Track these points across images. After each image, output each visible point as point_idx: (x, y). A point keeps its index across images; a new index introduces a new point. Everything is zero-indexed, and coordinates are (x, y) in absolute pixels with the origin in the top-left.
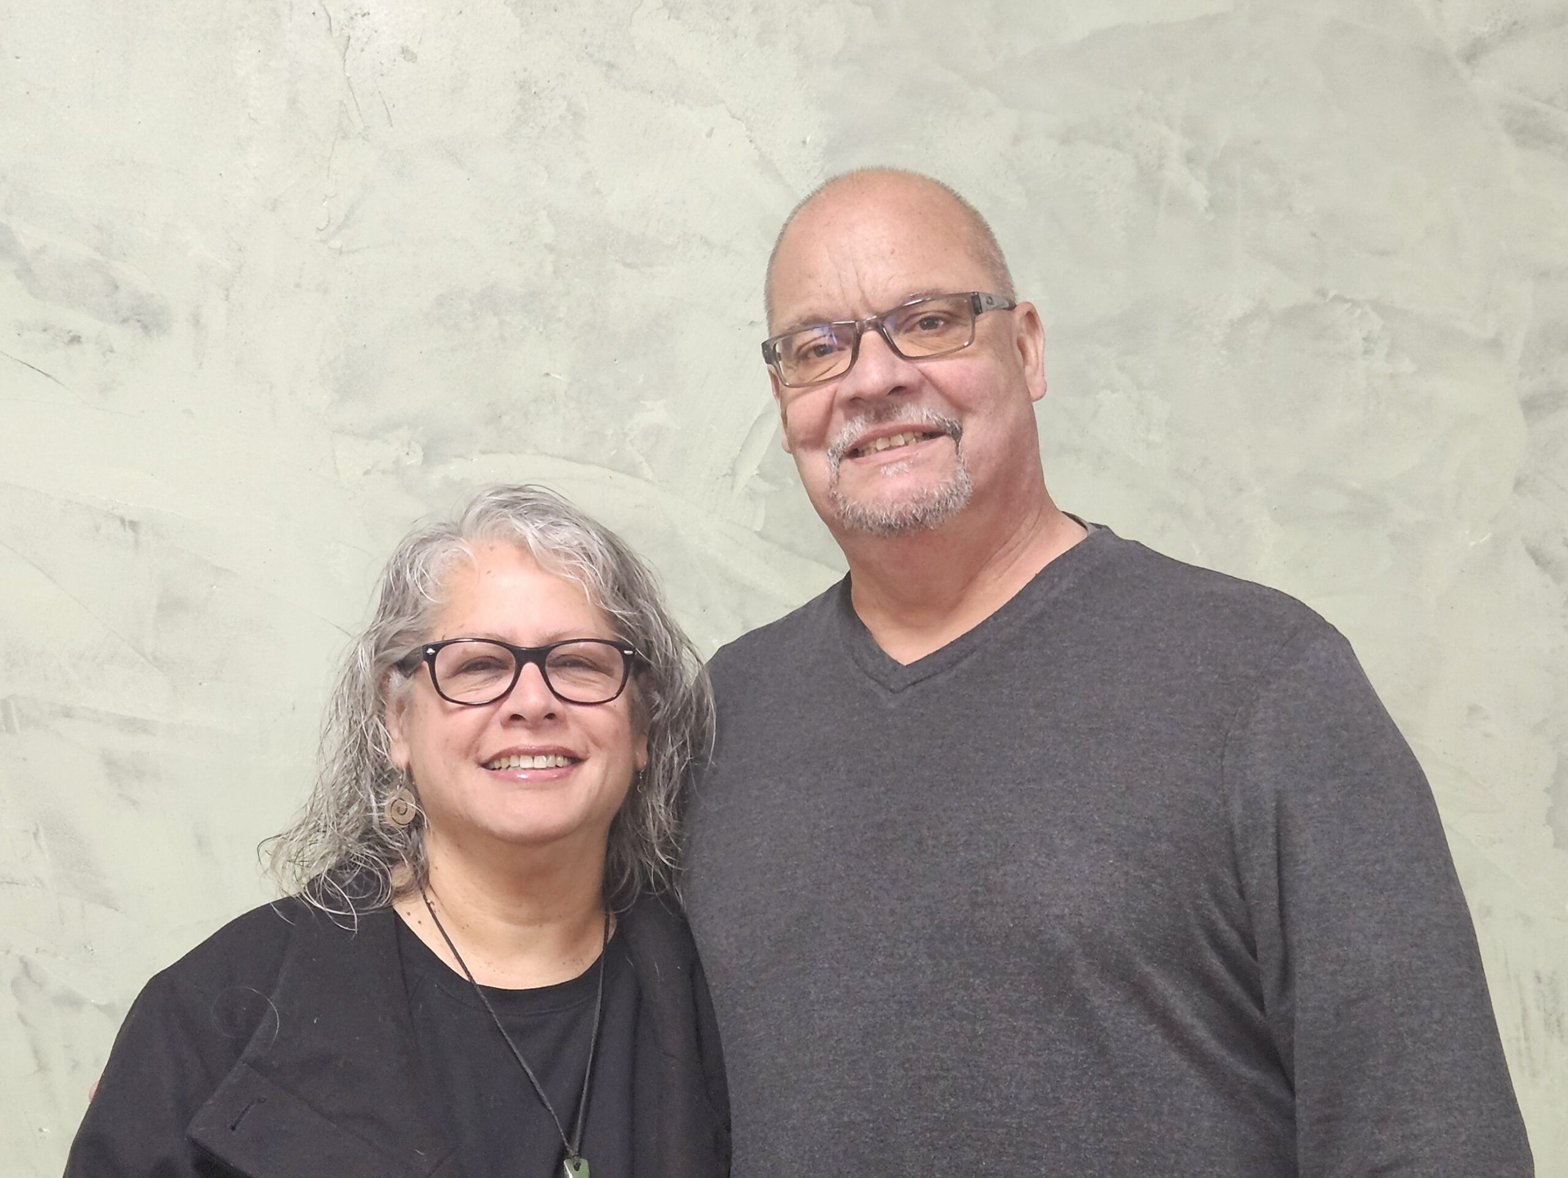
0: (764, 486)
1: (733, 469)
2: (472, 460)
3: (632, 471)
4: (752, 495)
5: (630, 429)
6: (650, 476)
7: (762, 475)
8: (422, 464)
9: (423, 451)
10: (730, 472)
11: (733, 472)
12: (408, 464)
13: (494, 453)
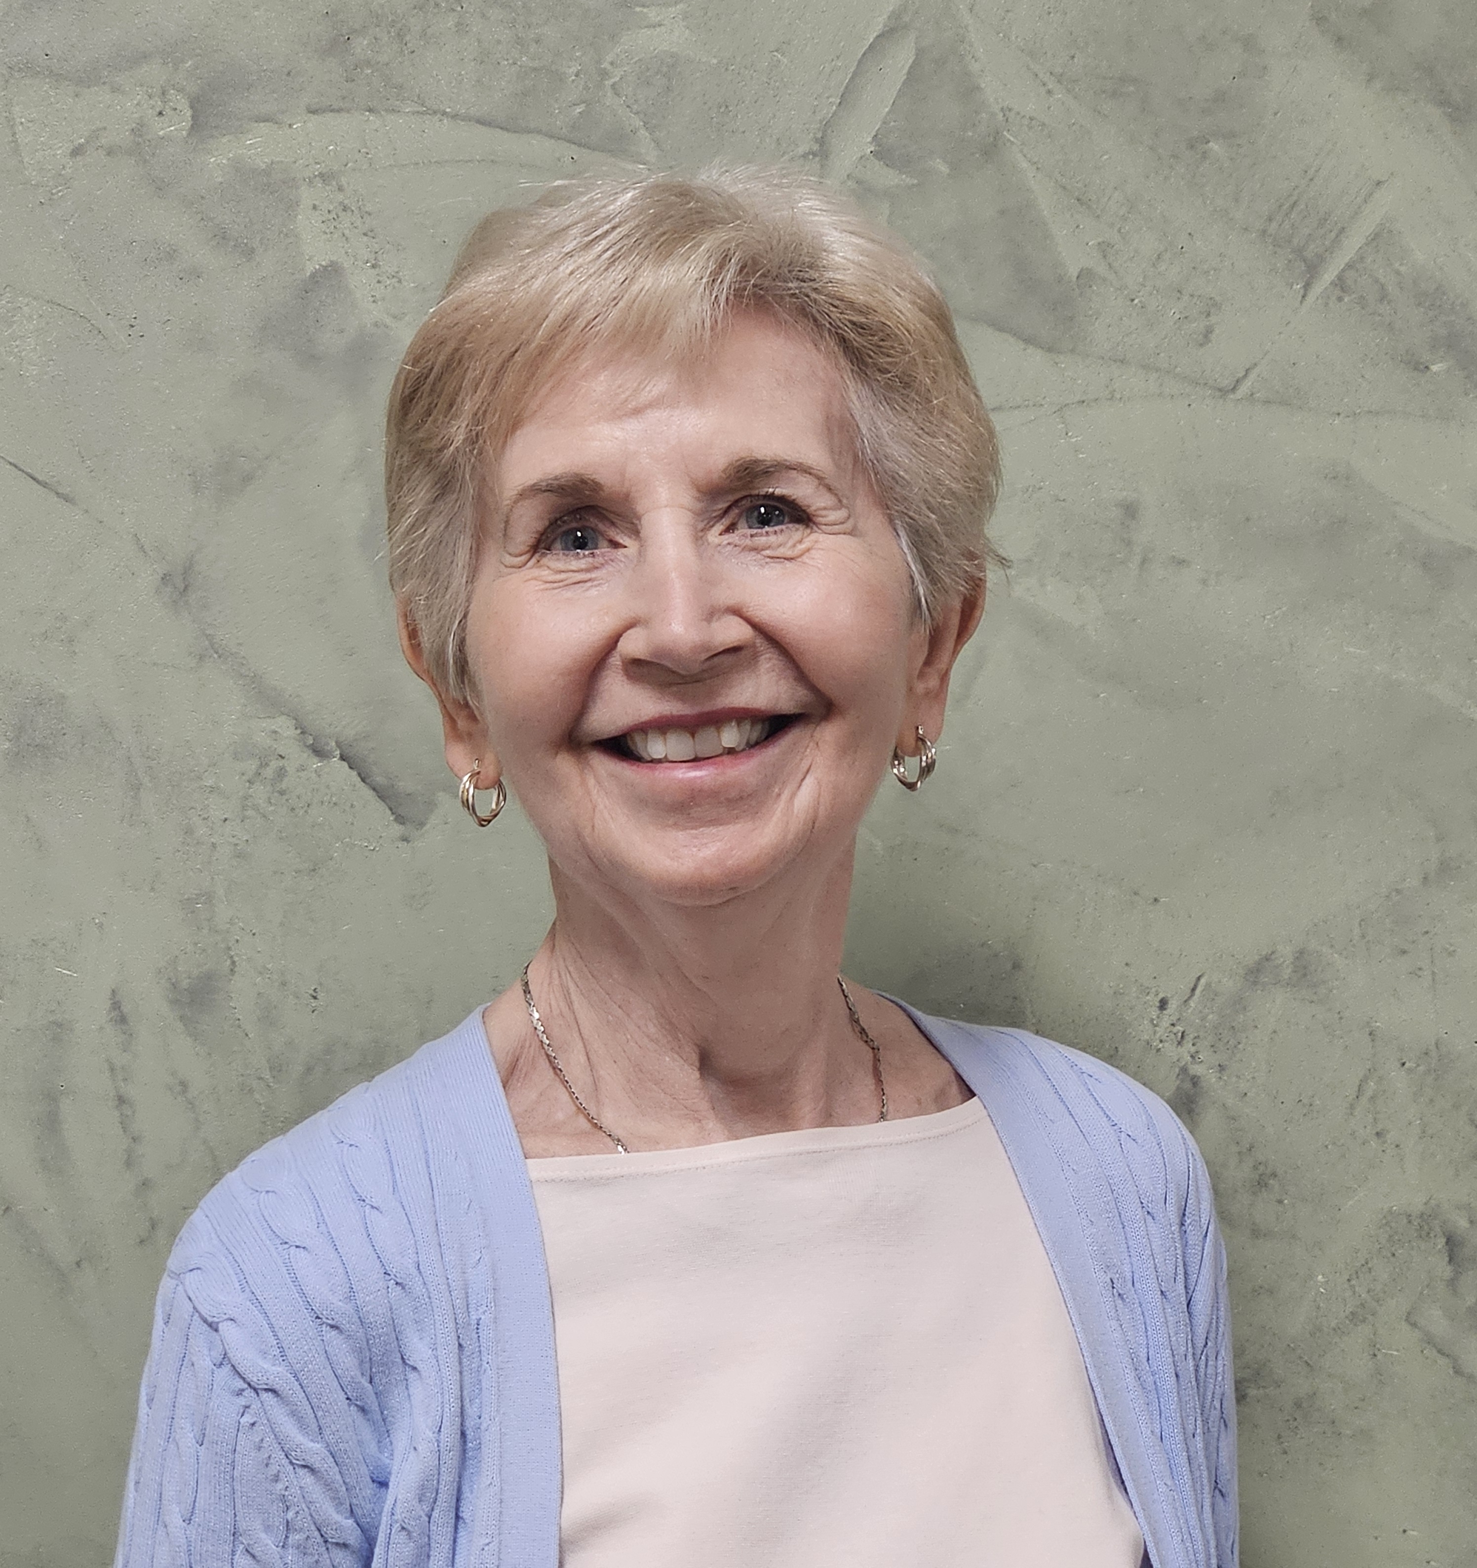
1: (821, 142)
2: (290, 126)
3: (618, 146)
4: (861, 192)
5: (612, 63)
6: (652, 157)
7: (883, 151)
8: (189, 135)
9: (192, 107)
10: (816, 147)
11: (822, 148)
12: (161, 133)
13: (339, 111)
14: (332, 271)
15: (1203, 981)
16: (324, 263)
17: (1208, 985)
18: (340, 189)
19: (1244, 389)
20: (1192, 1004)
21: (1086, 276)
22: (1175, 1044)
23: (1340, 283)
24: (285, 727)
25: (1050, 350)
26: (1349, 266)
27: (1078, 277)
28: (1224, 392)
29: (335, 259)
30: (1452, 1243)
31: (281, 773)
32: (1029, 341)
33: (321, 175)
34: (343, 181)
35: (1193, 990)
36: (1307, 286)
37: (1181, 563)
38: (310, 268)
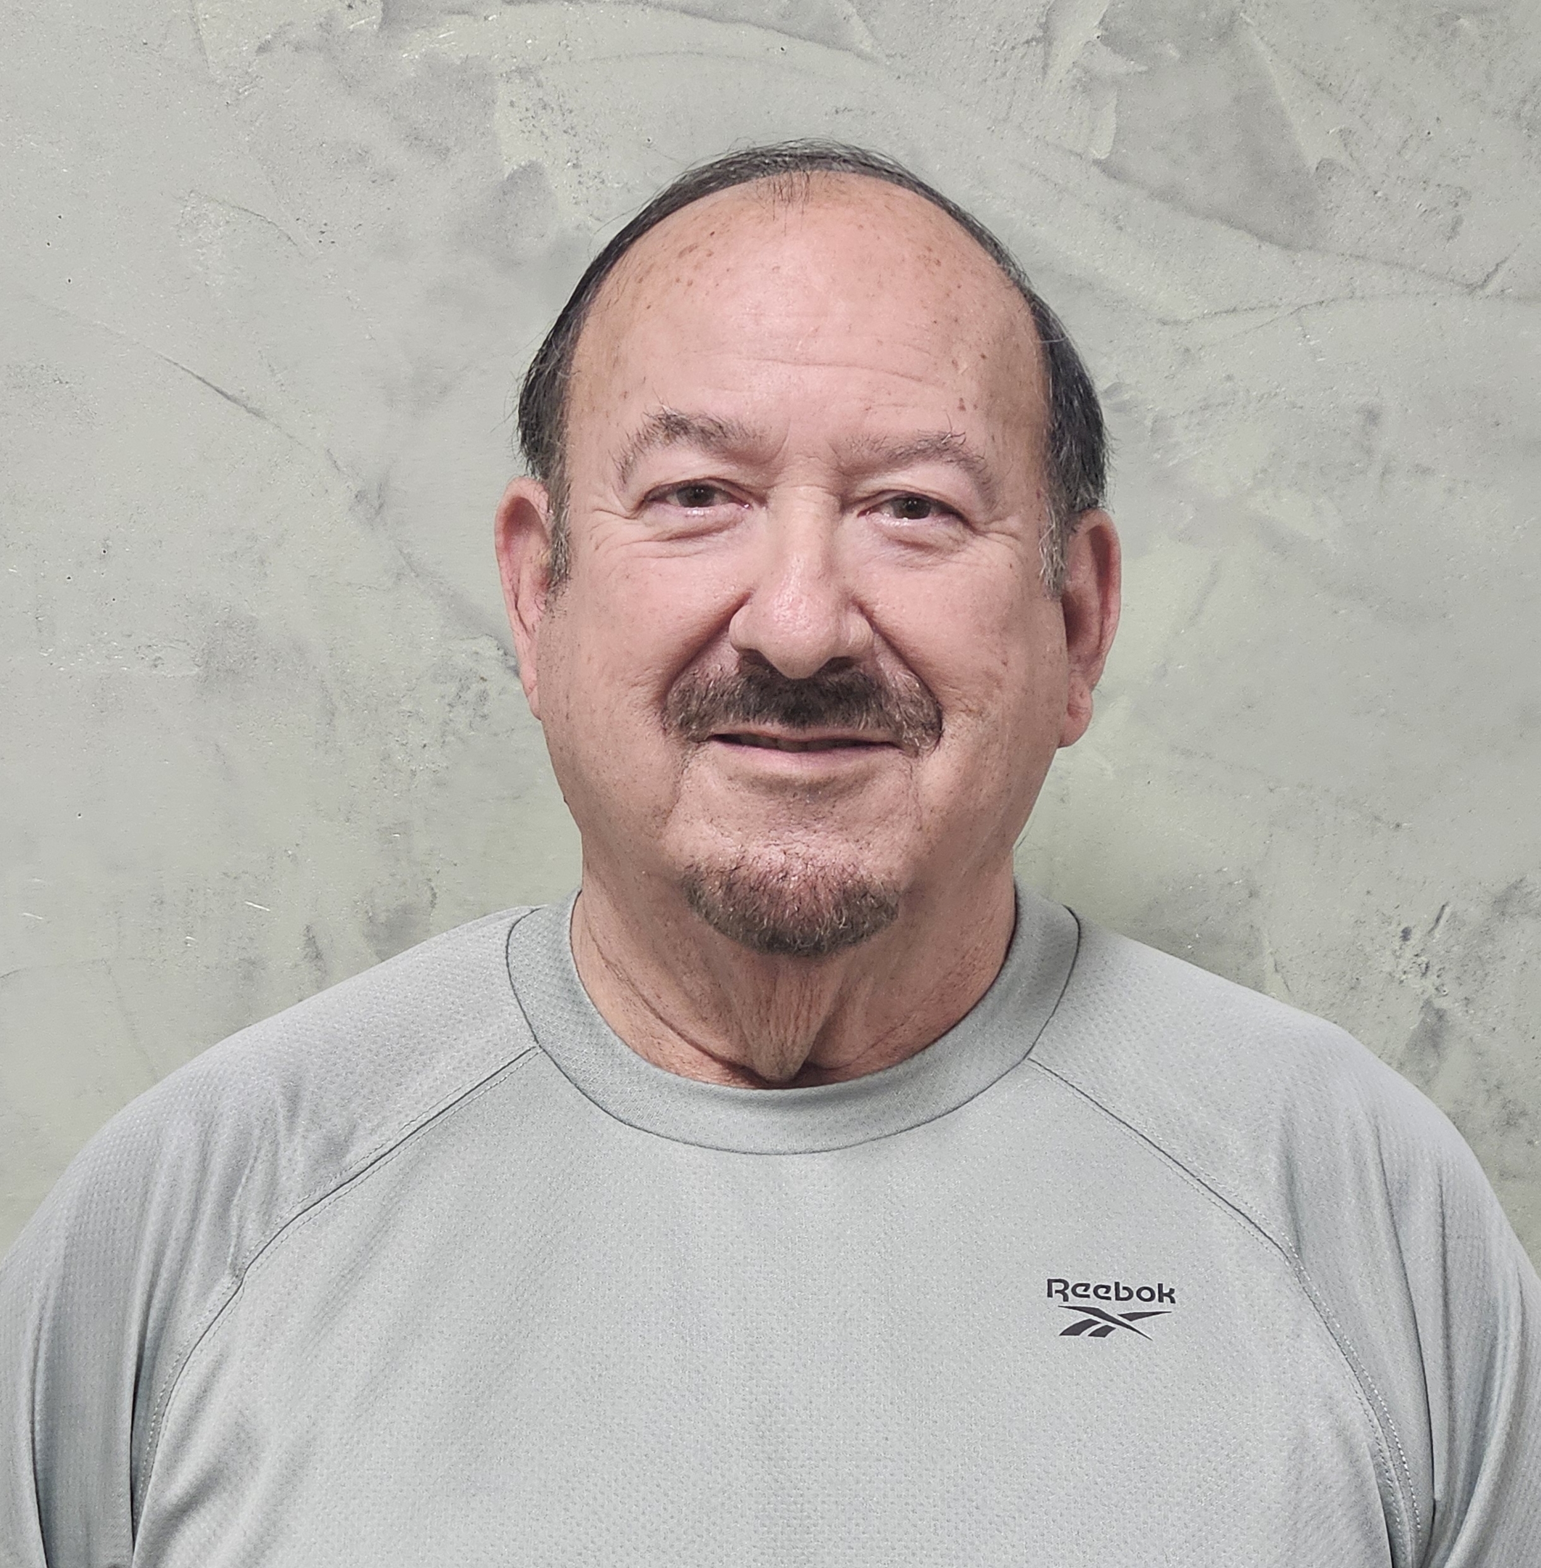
0: (1114, 63)
1: (1045, 27)
2: (486, 18)
3: (830, 35)
4: (1088, 82)
6: (866, 46)
7: (1111, 38)
8: (380, 28)
10: (1040, 34)
11: (1046, 36)
12: (351, 27)
14: (531, 172)
15: (1447, 910)
16: (523, 163)
17: (1453, 915)
18: (539, 85)
19: (1495, 284)
20: (1437, 934)
21: (1326, 167)
22: (1418, 977)
24: (488, 648)
25: (1287, 246)
27: (1317, 168)
28: (1471, 289)
29: (534, 158)
31: (483, 697)
32: (1265, 237)
33: (519, 70)
34: (542, 76)
35: (1438, 920)
37: (1424, 471)
38: (509, 168)
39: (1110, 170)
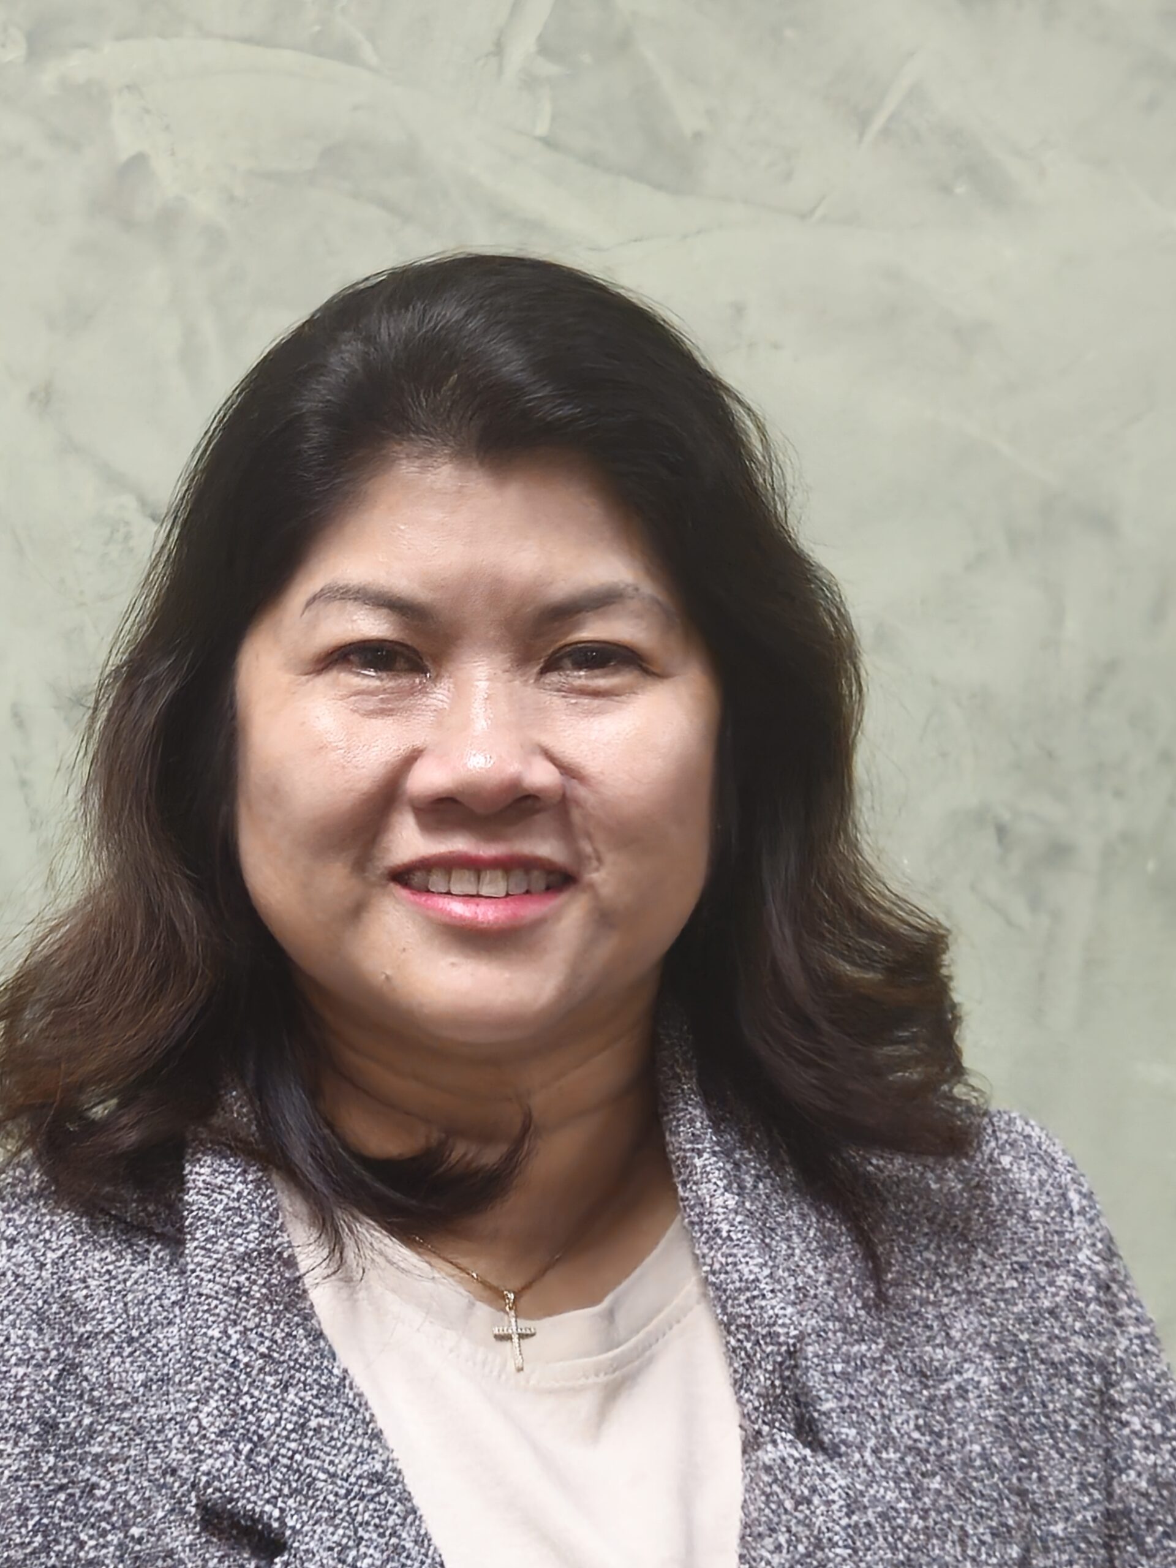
0: (548, 68)
1: (499, 44)
2: (102, 49)
3: (347, 53)
4: (530, 82)
6: (374, 61)
7: (545, 49)
8: (27, 59)
9: (26, 39)
10: (494, 48)
11: (499, 49)
13: (136, 37)
14: (139, 160)
16: (133, 153)
18: (142, 96)
19: (819, 213)
21: (698, 136)
23: (886, 132)
24: (129, 501)
25: (674, 192)
26: (892, 118)
27: (693, 137)
28: (803, 216)
29: (142, 150)
30: (1001, 832)
31: (127, 537)
32: (659, 187)
33: (128, 87)
36: (861, 135)
37: (777, 346)
38: (124, 156)
39: (549, 143)
